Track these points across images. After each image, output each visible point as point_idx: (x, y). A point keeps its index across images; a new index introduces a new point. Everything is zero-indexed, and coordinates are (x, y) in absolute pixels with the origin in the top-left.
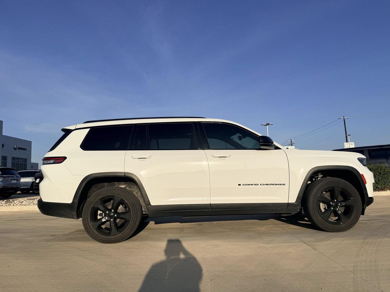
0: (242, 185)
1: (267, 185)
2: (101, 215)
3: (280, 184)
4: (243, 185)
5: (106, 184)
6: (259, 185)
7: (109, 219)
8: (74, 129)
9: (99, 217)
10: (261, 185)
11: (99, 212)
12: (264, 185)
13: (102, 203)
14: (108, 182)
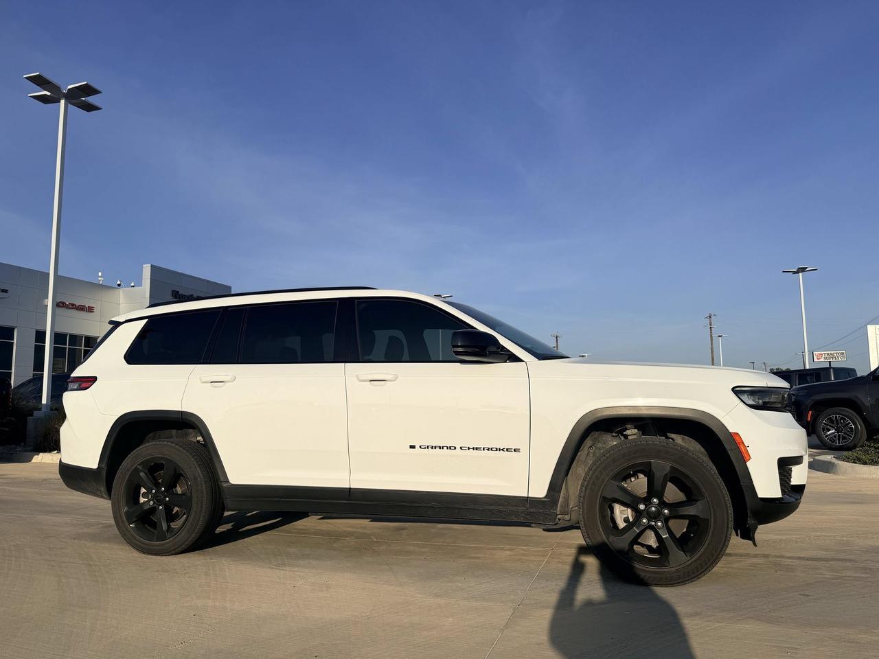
0: (417, 447)
1: (477, 449)
2: (145, 495)
3: (507, 450)
4: (420, 447)
5: (174, 431)
6: (458, 448)
7: (155, 505)
8: (123, 320)
9: (142, 500)
10: (461, 448)
11: (143, 490)
12: (469, 448)
13: (147, 471)
14: (178, 429)
